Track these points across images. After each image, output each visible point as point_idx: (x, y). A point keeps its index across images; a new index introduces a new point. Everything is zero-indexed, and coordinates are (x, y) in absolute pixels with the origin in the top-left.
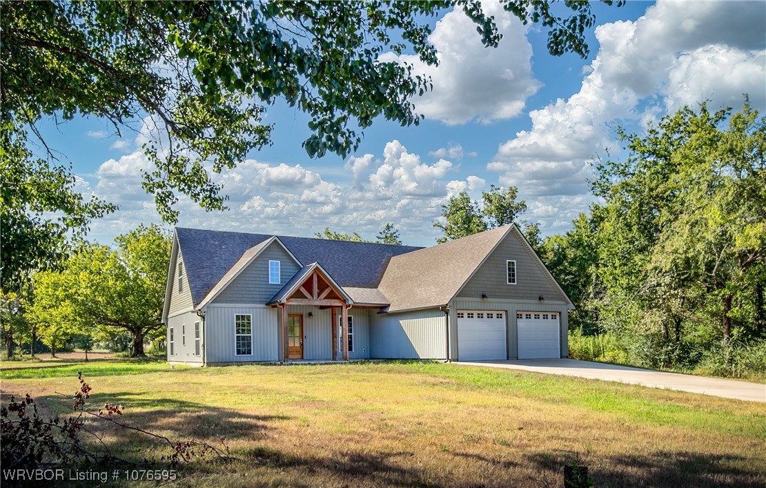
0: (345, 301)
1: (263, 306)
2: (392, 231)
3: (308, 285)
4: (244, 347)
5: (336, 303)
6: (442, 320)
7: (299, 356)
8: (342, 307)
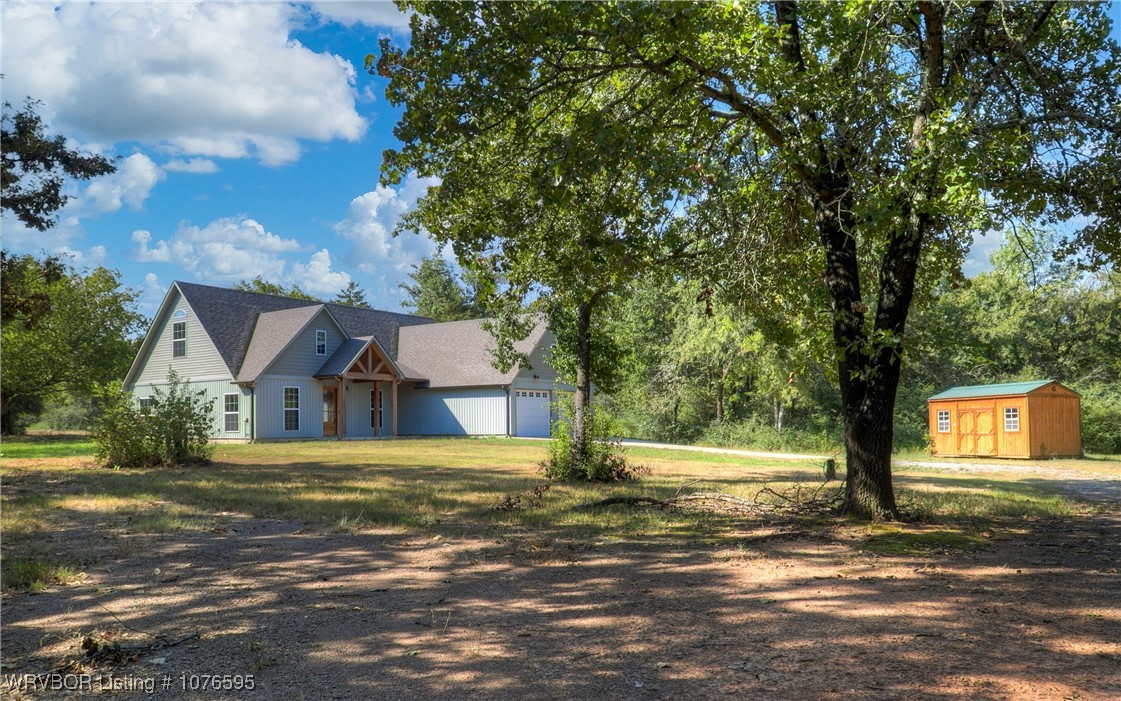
0: (395, 376)
1: (311, 378)
2: (356, 290)
3: (364, 358)
4: (292, 421)
5: (386, 378)
6: (503, 400)
7: (333, 433)
8: (392, 382)
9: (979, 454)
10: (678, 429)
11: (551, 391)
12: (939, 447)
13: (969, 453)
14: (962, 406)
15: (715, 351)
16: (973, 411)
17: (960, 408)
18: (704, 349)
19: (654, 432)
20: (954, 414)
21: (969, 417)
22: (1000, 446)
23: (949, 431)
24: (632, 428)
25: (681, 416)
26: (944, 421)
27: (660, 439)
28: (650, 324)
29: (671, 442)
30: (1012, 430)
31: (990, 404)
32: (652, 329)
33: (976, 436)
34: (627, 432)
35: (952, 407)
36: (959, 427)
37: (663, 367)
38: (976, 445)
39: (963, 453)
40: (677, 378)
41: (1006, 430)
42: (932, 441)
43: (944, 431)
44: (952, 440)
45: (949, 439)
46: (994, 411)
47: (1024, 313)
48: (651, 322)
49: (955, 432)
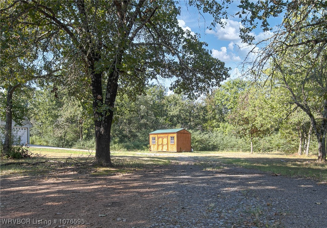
9: (163, 151)
10: (65, 142)
11: (27, 128)
12: (152, 149)
13: (160, 151)
14: (159, 136)
15: (78, 114)
16: (162, 137)
17: (158, 136)
18: (75, 113)
19: (56, 144)
20: (157, 138)
21: (160, 139)
22: (169, 148)
23: (155, 144)
24: (47, 142)
25: (67, 138)
26: (154, 140)
27: (58, 146)
28: (54, 103)
29: (63, 147)
30: (172, 143)
31: (167, 135)
32: (55, 105)
33: (163, 145)
34: (45, 143)
35: (156, 136)
36: (158, 142)
37: (59, 119)
38: (162, 148)
39: (159, 151)
40: (65, 124)
41: (171, 143)
42: (150, 147)
43: (154, 144)
44: (156, 146)
45: (155, 146)
46: (168, 137)
47: (180, 108)
48: (54, 102)
49: (157, 144)
